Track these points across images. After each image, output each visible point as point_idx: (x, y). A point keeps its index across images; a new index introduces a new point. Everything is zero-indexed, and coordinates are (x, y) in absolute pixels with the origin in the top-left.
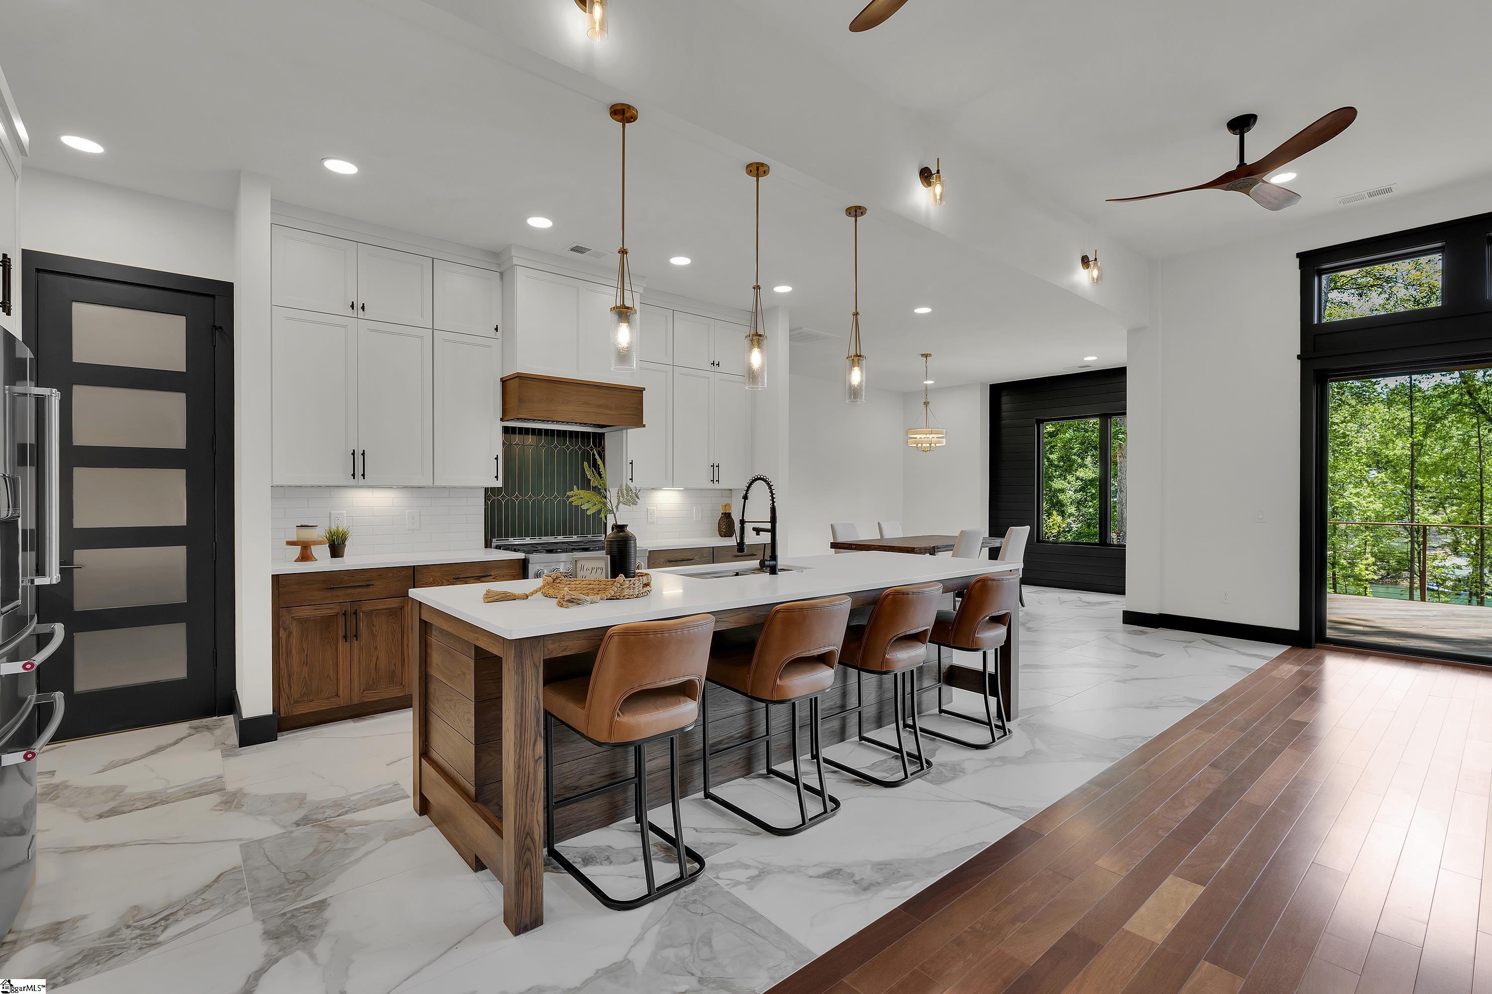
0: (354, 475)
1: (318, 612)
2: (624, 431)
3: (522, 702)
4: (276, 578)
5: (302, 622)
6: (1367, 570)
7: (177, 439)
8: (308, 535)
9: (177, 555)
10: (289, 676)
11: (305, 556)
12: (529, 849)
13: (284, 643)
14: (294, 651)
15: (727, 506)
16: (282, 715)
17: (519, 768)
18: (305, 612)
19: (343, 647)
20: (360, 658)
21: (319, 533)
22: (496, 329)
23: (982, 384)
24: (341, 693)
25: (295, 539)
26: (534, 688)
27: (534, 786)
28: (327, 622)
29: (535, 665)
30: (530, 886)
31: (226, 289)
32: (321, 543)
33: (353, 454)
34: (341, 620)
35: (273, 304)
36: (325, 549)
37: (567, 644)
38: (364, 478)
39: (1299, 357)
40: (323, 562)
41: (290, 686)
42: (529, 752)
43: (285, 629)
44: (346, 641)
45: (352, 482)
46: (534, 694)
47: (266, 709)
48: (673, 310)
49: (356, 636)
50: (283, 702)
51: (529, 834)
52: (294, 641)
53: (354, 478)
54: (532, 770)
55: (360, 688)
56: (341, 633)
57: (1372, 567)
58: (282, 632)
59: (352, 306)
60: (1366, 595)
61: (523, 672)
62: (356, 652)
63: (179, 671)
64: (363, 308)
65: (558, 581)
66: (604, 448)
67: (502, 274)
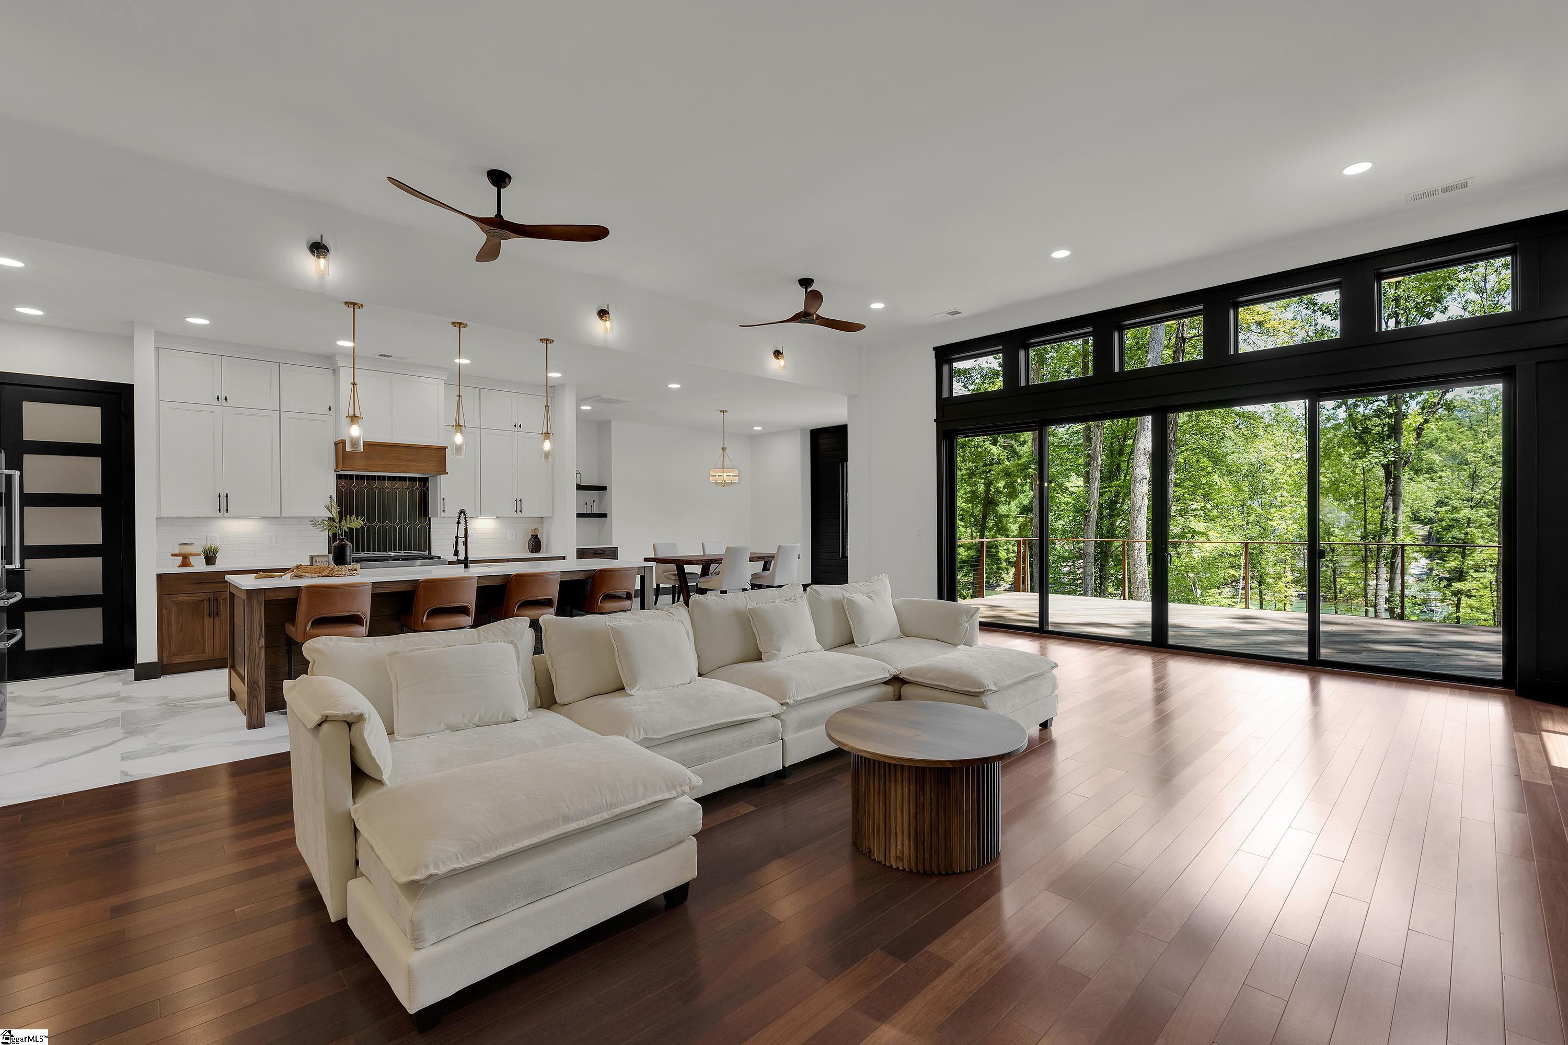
0: (220, 510)
1: (190, 598)
2: (439, 476)
3: (251, 619)
4: (159, 576)
5: (178, 604)
6: (1286, 587)
7: (96, 488)
8: (186, 550)
9: (96, 563)
10: (170, 638)
11: (185, 562)
12: (256, 690)
13: (166, 617)
14: (173, 622)
15: (536, 530)
16: (165, 663)
17: (250, 650)
18: (181, 598)
19: (208, 621)
20: (220, 629)
21: (198, 548)
22: (330, 409)
23: (803, 430)
24: (206, 651)
25: (177, 552)
26: (258, 614)
27: (259, 660)
28: (197, 605)
29: (259, 603)
30: (256, 707)
31: (129, 388)
32: (199, 555)
33: (219, 496)
34: (206, 603)
35: (160, 399)
36: (202, 559)
37: (280, 593)
38: (227, 512)
39: (935, 421)
40: (199, 566)
41: (170, 645)
42: (256, 643)
43: (166, 608)
44: (210, 617)
45: (219, 515)
46: (258, 616)
47: (155, 658)
48: (480, 388)
49: (217, 614)
50: (165, 655)
51: (256, 682)
52: (173, 616)
53: (220, 512)
54: (257, 653)
55: (220, 649)
56: (207, 612)
57: (1291, 584)
58: (164, 610)
59: (218, 398)
60: (1285, 610)
61: (251, 605)
62: (217, 625)
63: (98, 639)
64: (226, 399)
65: (299, 568)
66: (428, 488)
67: (334, 370)
